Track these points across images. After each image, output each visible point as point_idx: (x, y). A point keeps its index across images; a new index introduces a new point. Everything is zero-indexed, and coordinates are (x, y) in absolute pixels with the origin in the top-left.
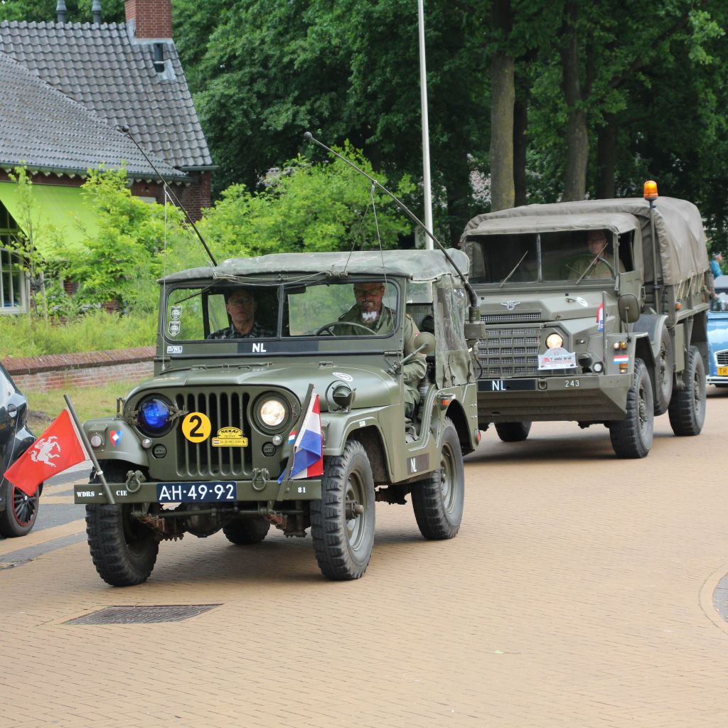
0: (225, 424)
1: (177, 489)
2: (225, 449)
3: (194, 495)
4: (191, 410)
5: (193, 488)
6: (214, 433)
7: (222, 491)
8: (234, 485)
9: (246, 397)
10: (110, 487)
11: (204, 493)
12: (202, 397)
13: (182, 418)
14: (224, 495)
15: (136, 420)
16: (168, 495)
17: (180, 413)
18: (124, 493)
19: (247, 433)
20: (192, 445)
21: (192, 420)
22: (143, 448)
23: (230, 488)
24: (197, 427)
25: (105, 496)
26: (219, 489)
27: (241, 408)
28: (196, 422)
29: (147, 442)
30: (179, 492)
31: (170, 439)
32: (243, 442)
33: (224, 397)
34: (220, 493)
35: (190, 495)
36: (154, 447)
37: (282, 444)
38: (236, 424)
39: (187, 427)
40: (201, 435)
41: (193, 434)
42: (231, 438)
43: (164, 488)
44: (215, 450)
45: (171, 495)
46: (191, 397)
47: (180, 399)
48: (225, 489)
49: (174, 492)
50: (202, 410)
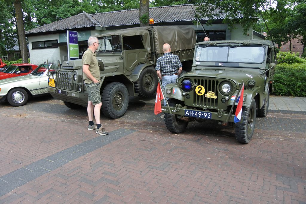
0: (209, 90)
1: (191, 112)
2: (209, 99)
3: (197, 115)
4: (199, 85)
5: (197, 113)
6: (206, 93)
7: (206, 115)
8: (211, 113)
9: (217, 82)
10: (170, 108)
11: (200, 115)
12: (202, 81)
13: (196, 87)
14: (207, 117)
15: (181, 86)
16: (188, 114)
17: (195, 85)
18: (174, 111)
19: (217, 94)
20: (198, 96)
21: (199, 88)
22: (182, 95)
23: (209, 114)
24: (200, 90)
25: (169, 111)
26: (205, 114)
27: (215, 85)
28: (200, 88)
29: (184, 93)
30: (192, 113)
31: (191, 93)
32: (215, 97)
33: (210, 81)
34: (206, 116)
35: (195, 115)
36: (186, 95)
37: (228, 100)
38: (213, 91)
39: (197, 90)
40: (201, 93)
41: (199, 92)
42: (211, 95)
43: (187, 111)
44: (205, 98)
45: (189, 114)
46: (199, 80)
47: (195, 80)
48: (207, 114)
49: (190, 113)
50: (202, 85)
